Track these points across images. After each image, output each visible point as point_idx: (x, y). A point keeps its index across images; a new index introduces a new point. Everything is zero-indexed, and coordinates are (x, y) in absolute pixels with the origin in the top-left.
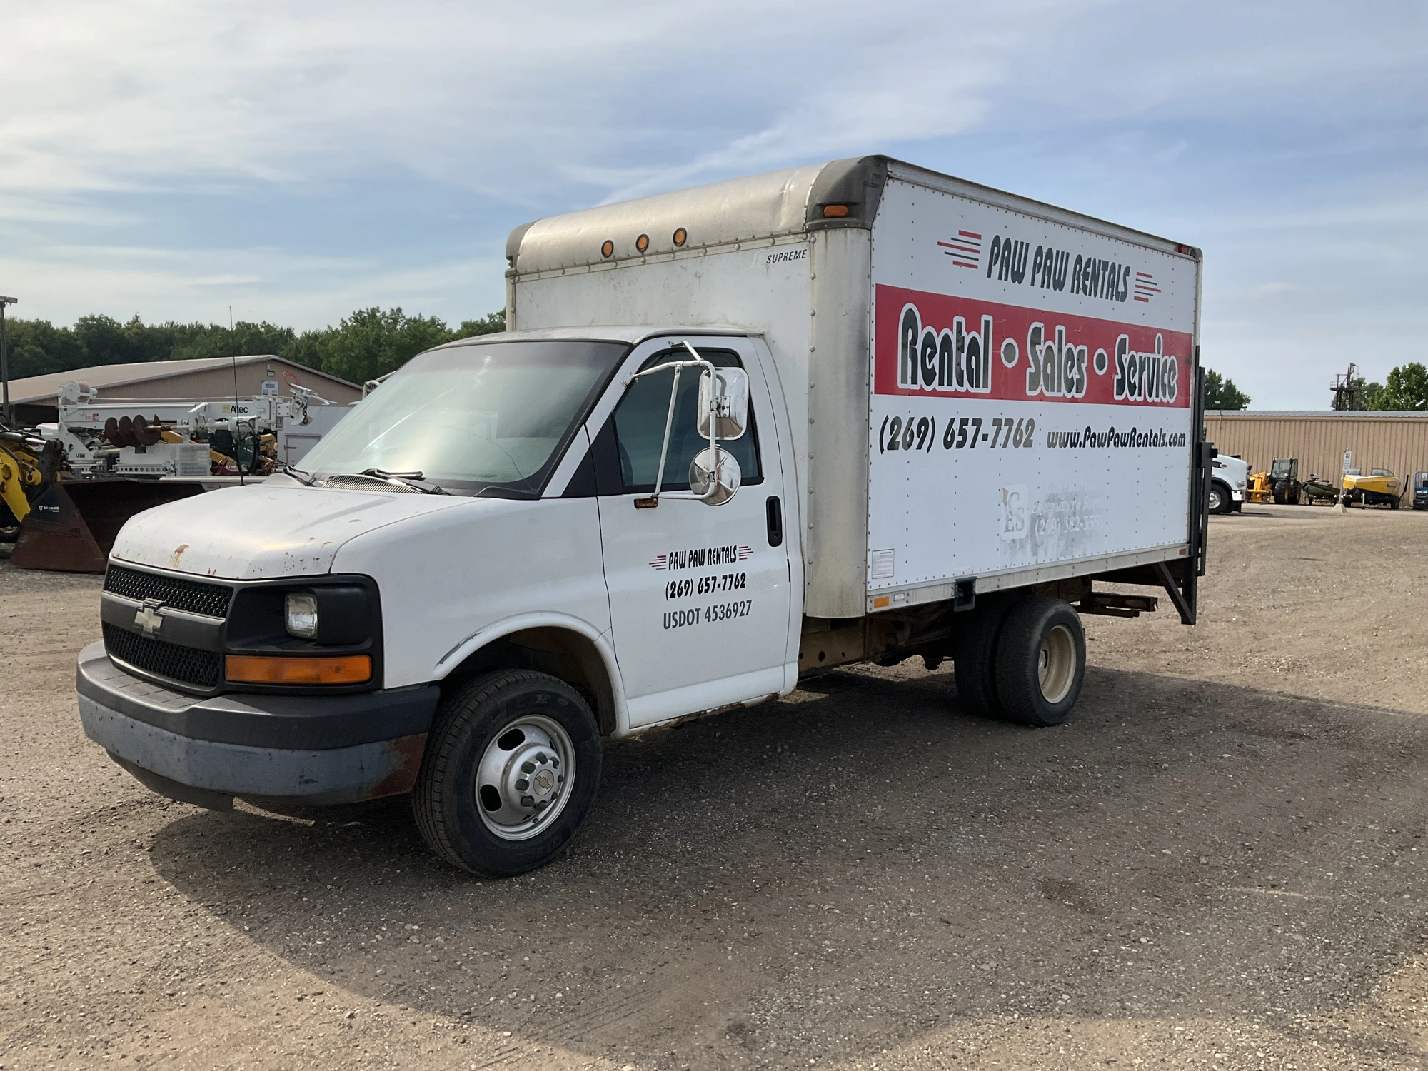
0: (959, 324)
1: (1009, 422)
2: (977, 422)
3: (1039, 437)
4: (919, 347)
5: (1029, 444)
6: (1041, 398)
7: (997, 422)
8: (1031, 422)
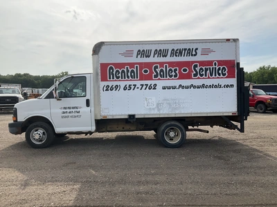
0: (127, 68)
1: (147, 85)
2: (135, 85)
3: (159, 87)
4: (114, 73)
5: (154, 89)
6: (159, 79)
7: (142, 85)
8: (156, 85)
